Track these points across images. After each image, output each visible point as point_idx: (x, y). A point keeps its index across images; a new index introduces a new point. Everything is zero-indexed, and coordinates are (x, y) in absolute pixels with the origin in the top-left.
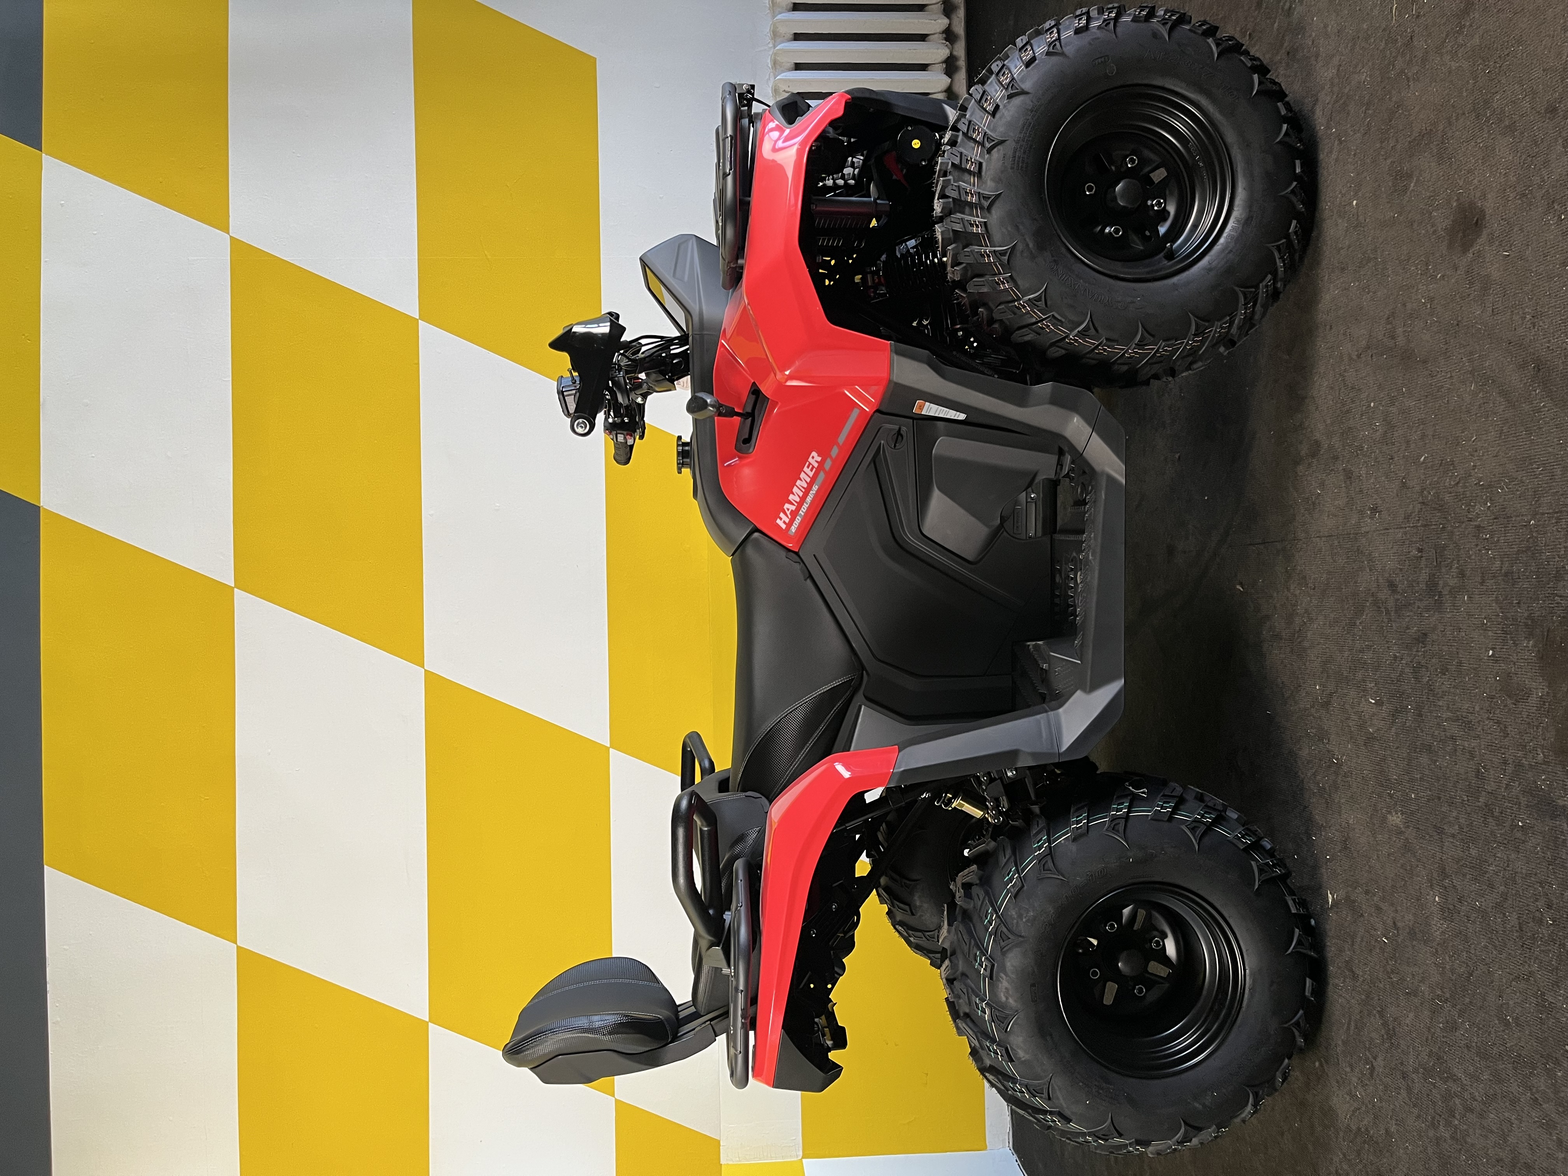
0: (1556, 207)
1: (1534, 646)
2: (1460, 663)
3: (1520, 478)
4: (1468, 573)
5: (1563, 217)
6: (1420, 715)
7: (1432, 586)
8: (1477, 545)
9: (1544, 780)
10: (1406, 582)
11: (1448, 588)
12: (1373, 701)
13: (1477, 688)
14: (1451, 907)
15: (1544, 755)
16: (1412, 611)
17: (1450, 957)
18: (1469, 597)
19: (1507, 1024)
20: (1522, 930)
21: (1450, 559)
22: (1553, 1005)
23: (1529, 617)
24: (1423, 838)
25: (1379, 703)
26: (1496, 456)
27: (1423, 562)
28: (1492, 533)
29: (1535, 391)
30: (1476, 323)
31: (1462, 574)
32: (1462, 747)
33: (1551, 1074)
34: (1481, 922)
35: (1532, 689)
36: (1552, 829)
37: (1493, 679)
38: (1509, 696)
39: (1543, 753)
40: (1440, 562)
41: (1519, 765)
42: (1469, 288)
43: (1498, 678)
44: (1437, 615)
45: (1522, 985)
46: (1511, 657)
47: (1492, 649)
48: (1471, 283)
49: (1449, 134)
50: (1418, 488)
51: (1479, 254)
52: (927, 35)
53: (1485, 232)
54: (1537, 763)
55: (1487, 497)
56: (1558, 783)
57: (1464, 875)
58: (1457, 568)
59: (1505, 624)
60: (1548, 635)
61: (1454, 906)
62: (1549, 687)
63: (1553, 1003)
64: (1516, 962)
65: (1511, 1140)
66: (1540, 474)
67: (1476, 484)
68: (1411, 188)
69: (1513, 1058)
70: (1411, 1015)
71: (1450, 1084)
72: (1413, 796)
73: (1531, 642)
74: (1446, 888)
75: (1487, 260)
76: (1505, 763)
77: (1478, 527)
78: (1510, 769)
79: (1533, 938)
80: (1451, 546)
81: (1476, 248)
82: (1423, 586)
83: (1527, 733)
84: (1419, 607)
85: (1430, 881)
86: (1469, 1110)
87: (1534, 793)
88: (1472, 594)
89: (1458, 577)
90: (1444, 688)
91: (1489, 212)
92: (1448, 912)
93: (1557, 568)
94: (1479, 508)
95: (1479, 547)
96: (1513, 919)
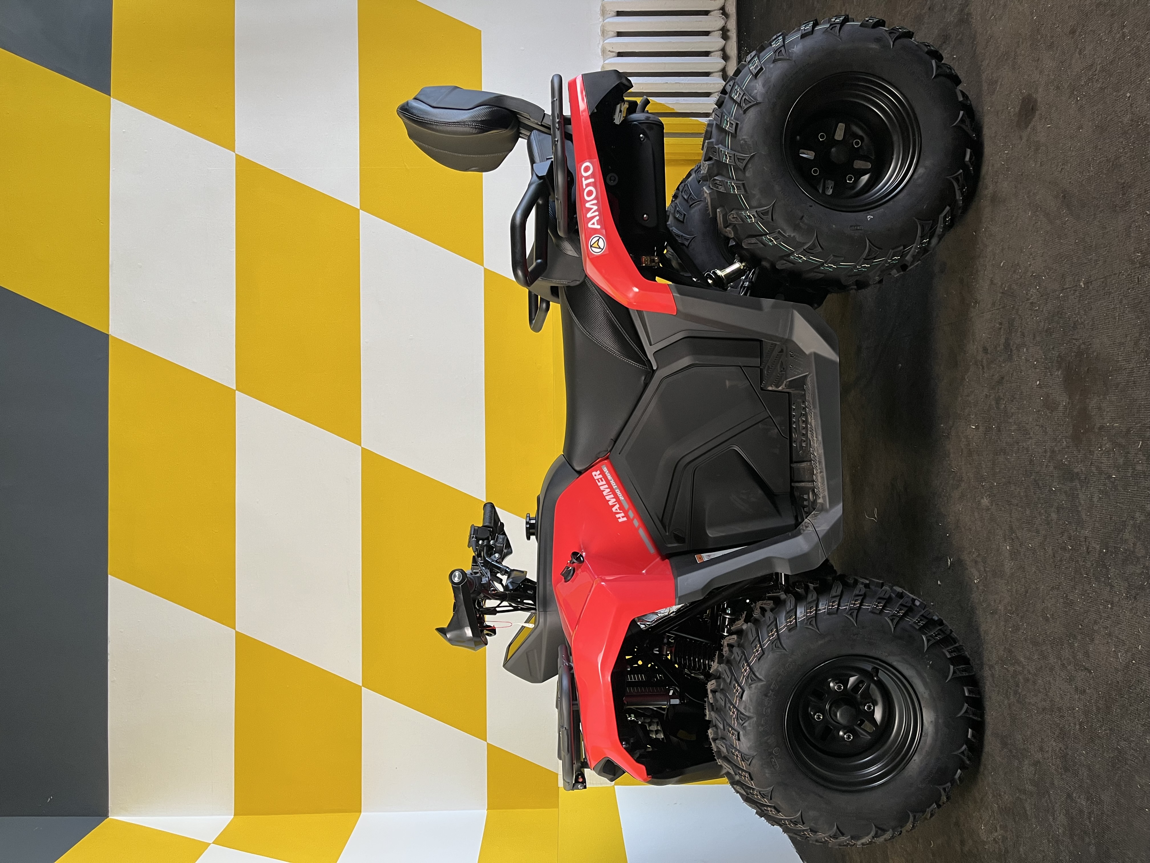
0: (1075, 93)
1: (1061, 374)
2: (1022, 393)
3: (1054, 268)
4: (1026, 334)
5: (1079, 99)
6: (999, 431)
7: (1007, 345)
8: (1031, 315)
9: (1066, 458)
10: (992, 346)
11: (1015, 346)
12: (974, 427)
13: (1030, 407)
14: (1016, 551)
15: (1067, 442)
16: (995, 364)
17: (1015, 583)
18: (1027, 349)
19: (1047, 620)
20: (1055, 557)
21: (1016, 326)
22: (1072, 601)
23: (1059, 356)
24: (1001, 510)
25: (977, 428)
26: (1042, 256)
27: (1002, 331)
28: (1039, 306)
29: (1063, 211)
30: (1032, 172)
31: (1023, 335)
32: (1022, 447)
33: (1071, 646)
34: (1032, 557)
35: (1060, 402)
36: (1071, 489)
37: (1039, 400)
38: (1048, 409)
39: (1066, 441)
40: (1012, 329)
41: (1053, 452)
42: (1029, 150)
43: (1042, 398)
44: (1009, 364)
45: (1055, 592)
46: (1049, 383)
47: (1039, 380)
48: (1030, 148)
49: (1019, 53)
50: (1000, 284)
51: (1034, 129)
52: (712, 73)
53: (1037, 113)
54: (1062, 448)
55: (1037, 282)
56: (1074, 459)
57: (1023, 529)
58: (1021, 332)
59: (1046, 363)
60: (1069, 365)
61: (1018, 550)
62: (1070, 398)
63: (1072, 600)
64: (1051, 578)
65: (1050, 694)
66: (1065, 264)
67: (1031, 276)
68: (997, 90)
69: (1051, 641)
70: (994, 627)
71: (1017, 666)
72: (995, 484)
73: (1060, 372)
74: (1013, 539)
75: (1038, 131)
76: (1045, 452)
77: (1032, 303)
78: (1049, 454)
79: (1061, 561)
80: (1017, 319)
81: (1032, 124)
82: (1002, 347)
83: (1057, 430)
84: (999, 361)
85: (1004, 537)
86: (1027, 680)
87: (1061, 467)
88: (1028, 347)
89: (1021, 337)
90: (1013, 411)
91: (1039, 100)
92: (1014, 554)
93: (1074, 322)
94: (1033, 291)
95: (1032, 316)
96: (1050, 551)
